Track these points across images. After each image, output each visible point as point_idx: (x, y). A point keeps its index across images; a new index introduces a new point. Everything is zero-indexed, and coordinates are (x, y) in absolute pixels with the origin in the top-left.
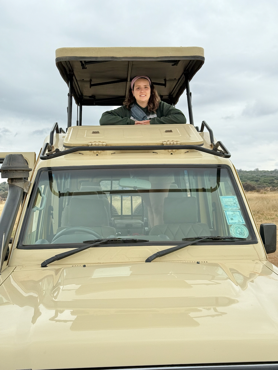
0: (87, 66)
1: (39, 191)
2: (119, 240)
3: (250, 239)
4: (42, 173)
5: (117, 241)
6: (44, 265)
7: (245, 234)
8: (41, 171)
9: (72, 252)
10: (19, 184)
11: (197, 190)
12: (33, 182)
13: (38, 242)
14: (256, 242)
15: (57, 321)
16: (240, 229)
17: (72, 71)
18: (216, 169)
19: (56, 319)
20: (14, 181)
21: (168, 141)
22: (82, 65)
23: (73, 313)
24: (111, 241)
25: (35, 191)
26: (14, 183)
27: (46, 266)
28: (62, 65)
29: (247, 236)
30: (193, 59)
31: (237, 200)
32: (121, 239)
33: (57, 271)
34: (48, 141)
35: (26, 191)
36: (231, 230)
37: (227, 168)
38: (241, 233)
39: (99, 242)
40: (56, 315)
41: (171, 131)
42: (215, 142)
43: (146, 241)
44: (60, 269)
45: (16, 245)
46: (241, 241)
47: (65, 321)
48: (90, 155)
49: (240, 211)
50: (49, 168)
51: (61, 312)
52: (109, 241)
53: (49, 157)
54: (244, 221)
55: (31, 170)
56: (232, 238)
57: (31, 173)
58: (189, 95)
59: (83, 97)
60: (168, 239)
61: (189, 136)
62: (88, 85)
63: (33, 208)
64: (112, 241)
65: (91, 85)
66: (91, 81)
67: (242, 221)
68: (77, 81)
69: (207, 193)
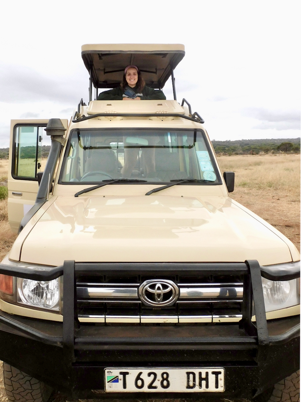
0: (103, 57)
1: (71, 145)
3: (217, 181)
4: (73, 132)
6: (76, 196)
7: (214, 178)
8: (73, 131)
10: (59, 140)
11: (178, 147)
12: (67, 139)
13: (72, 180)
14: (221, 184)
15: (85, 232)
16: (210, 175)
17: (92, 62)
18: (193, 132)
19: (85, 231)
20: (55, 137)
21: (160, 111)
22: (100, 57)
23: (95, 228)
25: (69, 146)
26: (54, 139)
27: (77, 196)
28: (85, 57)
29: (215, 180)
30: (177, 52)
31: (208, 154)
33: (86, 200)
34: (77, 111)
35: (63, 144)
36: (204, 176)
37: (202, 131)
38: (211, 178)
40: (84, 229)
41: (161, 105)
42: (193, 113)
43: (145, 181)
44: (87, 198)
45: (57, 182)
46: (211, 183)
47: (91, 232)
49: (210, 162)
50: (78, 129)
51: (87, 227)
52: (120, 180)
53: (78, 121)
54: (213, 169)
55: (66, 130)
56: (205, 181)
57: (66, 132)
58: (173, 79)
59: (99, 82)
60: (160, 181)
61: (174, 107)
62: (103, 73)
63: (68, 156)
65: (105, 73)
66: (104, 69)
67: (212, 169)
68: (95, 70)
69: (185, 149)
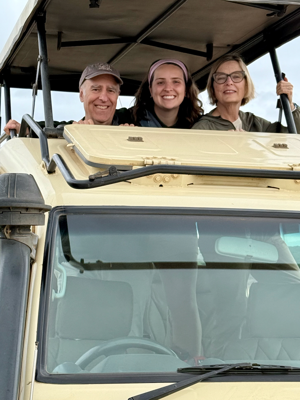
2: (255, 367)
5: (250, 369)
9: (165, 392)
10: (26, 240)
20: (18, 231)
24: (238, 369)
26: (16, 237)
32: (259, 365)
39: (216, 372)
41: (285, 146)
48: (147, 185)
52: (234, 369)
64: (241, 369)
65: (61, 45)
66: (60, 35)
